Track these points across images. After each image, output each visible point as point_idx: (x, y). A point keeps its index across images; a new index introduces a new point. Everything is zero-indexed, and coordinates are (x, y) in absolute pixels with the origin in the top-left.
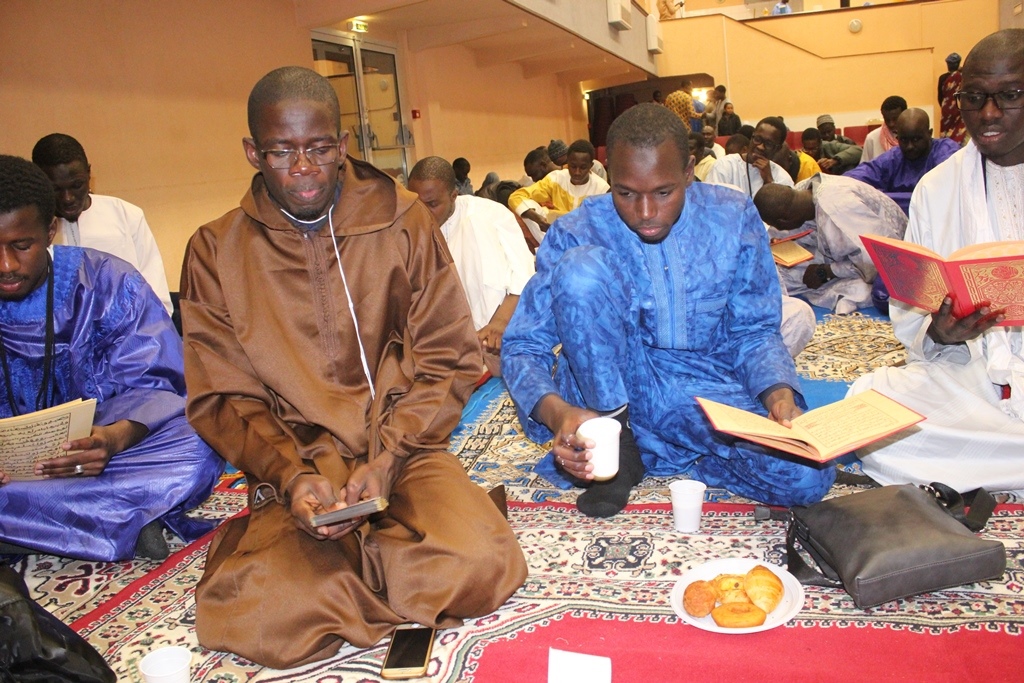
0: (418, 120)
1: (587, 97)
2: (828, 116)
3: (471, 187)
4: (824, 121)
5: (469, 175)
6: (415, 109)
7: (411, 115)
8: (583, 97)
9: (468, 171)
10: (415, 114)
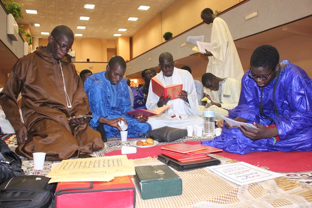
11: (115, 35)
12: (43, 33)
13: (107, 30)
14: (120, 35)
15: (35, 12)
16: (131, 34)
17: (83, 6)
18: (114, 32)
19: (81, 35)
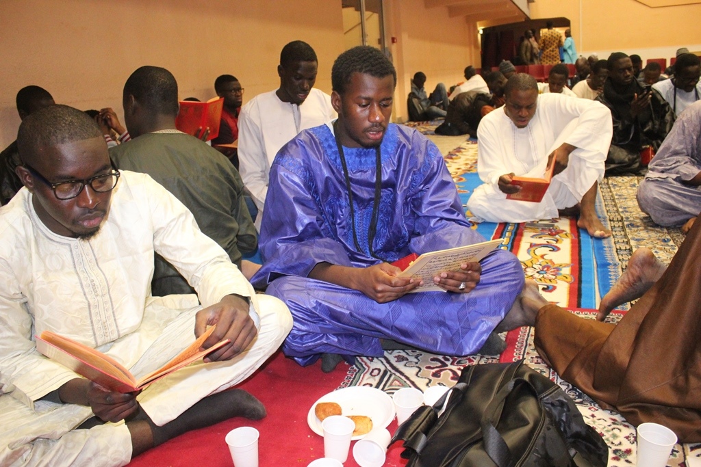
0: (395, 44)
1: (481, 32)
2: (685, 49)
3: (425, 92)
4: (683, 52)
5: (425, 84)
6: (394, 36)
7: (390, 41)
8: (478, 32)
9: (425, 81)
10: (393, 40)
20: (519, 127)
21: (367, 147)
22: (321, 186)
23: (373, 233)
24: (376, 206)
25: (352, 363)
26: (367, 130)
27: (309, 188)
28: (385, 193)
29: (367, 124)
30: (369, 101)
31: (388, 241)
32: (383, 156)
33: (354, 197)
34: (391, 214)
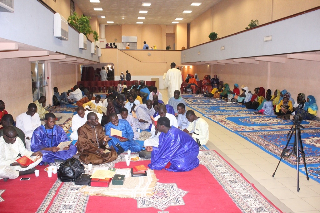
10: (48, 78)
11: (173, 22)
12: (108, 22)
13: (165, 19)
14: (177, 22)
15: (101, 9)
16: (188, 21)
17: (141, 4)
18: (172, 20)
19: (142, 23)
20: (82, 118)
21: (51, 129)
22: (43, 136)
23: (52, 143)
24: (52, 139)
25: (49, 164)
26: (51, 126)
27: (41, 136)
28: (54, 137)
29: (51, 125)
30: (52, 121)
31: (55, 145)
32: (53, 131)
33: (48, 137)
34: (55, 140)
